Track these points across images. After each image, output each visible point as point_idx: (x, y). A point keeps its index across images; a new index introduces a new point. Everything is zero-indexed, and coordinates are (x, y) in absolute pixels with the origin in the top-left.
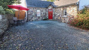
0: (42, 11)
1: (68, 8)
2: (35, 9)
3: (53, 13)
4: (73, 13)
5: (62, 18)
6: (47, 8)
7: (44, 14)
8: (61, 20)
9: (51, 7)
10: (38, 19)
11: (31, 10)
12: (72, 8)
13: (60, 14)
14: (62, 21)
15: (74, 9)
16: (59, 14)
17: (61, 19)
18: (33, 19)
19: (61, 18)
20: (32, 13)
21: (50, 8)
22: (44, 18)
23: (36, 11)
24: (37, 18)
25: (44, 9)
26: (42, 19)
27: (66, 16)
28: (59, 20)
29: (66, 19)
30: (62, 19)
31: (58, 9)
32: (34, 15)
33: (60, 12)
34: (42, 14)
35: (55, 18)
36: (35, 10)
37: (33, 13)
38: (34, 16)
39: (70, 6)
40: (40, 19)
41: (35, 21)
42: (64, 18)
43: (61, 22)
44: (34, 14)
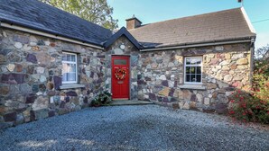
0: (87, 61)
1: (209, 56)
2: (48, 43)
3: (132, 73)
4: (232, 72)
5: (181, 93)
6: (107, 48)
7: (96, 78)
8: (173, 100)
9: (123, 47)
10: (67, 100)
11: (27, 49)
12: (227, 55)
13: (169, 78)
14: (180, 104)
15: (235, 57)
16: (163, 78)
17: (175, 95)
18: (35, 106)
19: (172, 91)
20: (32, 71)
21: (120, 49)
22: (93, 96)
23: (53, 60)
24: (62, 98)
25: (95, 54)
26: (86, 100)
27: (201, 83)
28: (166, 100)
29: (199, 97)
30: (179, 94)
31: (157, 57)
32: (43, 79)
33: (169, 69)
34: (88, 73)
35: (144, 93)
36: (53, 50)
37: (40, 70)
38: (42, 87)
39: (218, 49)
40: (76, 102)
41: (51, 114)
42: (191, 90)
43: (176, 107)
44: (41, 76)
